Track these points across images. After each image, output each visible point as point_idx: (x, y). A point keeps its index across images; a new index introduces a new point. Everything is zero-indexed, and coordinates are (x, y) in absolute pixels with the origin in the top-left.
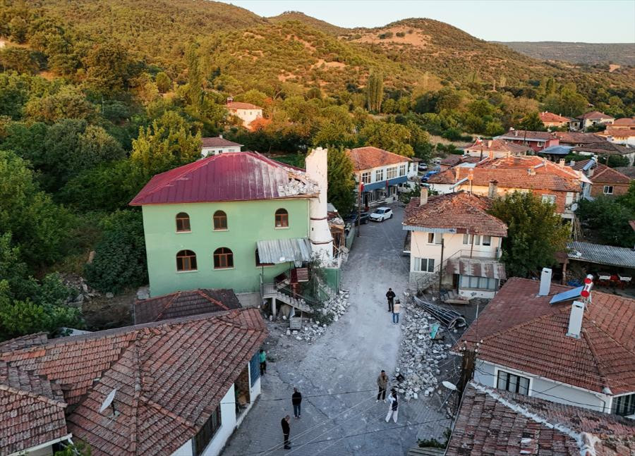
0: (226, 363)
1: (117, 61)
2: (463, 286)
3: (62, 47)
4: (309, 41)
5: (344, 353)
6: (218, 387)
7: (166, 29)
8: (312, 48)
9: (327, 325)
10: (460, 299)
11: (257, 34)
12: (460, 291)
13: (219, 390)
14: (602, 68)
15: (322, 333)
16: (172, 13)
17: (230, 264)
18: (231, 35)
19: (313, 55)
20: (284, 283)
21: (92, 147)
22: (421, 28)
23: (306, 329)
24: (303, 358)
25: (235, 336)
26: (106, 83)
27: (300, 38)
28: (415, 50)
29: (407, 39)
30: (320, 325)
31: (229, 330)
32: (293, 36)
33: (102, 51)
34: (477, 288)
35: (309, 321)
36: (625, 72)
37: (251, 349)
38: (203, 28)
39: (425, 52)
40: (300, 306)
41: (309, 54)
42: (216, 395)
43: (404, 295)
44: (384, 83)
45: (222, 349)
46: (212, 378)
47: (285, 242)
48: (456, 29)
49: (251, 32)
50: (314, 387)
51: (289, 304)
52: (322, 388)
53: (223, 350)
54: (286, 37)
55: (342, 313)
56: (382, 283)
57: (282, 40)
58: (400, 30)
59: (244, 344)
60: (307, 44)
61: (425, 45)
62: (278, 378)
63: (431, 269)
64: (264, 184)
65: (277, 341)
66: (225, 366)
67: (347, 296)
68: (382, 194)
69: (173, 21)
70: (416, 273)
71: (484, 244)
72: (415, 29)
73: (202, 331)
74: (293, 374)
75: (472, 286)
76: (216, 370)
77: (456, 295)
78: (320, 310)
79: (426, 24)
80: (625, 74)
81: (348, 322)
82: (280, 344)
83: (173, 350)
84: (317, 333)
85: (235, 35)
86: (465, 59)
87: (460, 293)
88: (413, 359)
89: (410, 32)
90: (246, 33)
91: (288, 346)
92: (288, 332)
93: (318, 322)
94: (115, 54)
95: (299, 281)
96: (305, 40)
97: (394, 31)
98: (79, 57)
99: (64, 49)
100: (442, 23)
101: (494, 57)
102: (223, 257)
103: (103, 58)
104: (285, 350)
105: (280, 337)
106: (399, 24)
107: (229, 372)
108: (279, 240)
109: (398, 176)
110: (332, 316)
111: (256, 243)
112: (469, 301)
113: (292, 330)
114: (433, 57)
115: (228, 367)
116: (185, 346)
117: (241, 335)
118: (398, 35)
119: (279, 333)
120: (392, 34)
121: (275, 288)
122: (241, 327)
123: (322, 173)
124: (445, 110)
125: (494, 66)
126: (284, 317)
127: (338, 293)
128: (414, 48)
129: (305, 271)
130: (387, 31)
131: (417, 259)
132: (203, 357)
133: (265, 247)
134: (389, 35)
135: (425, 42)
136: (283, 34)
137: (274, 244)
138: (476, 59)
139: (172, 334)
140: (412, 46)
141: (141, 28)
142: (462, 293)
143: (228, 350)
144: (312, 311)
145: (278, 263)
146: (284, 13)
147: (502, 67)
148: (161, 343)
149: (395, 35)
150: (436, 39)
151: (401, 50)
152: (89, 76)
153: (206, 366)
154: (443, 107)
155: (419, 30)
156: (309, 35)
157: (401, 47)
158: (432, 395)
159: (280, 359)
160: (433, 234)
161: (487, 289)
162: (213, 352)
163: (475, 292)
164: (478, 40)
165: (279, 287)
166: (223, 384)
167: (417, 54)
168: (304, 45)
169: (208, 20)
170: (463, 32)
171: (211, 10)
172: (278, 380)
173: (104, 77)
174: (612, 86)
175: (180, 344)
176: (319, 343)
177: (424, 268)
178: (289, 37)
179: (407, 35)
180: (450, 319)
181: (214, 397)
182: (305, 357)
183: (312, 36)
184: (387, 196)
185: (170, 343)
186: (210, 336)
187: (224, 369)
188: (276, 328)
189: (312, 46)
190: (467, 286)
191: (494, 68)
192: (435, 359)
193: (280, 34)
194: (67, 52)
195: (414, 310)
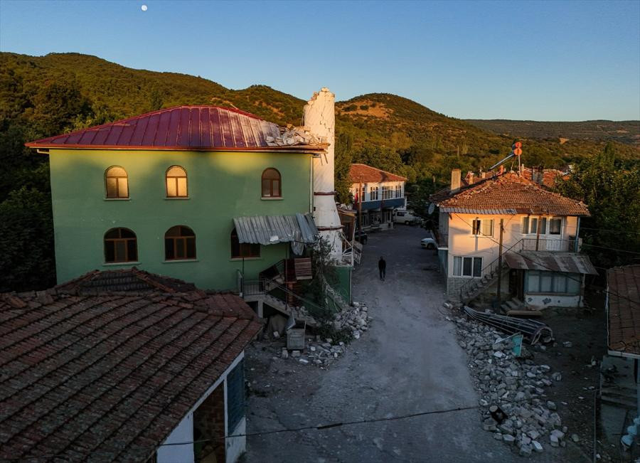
0: (176, 367)
1: (70, 98)
2: (530, 289)
3: (10, 85)
4: (277, 107)
5: (384, 380)
6: (151, 416)
7: (132, 95)
8: (280, 113)
9: (346, 343)
10: (527, 309)
11: (225, 100)
12: (527, 297)
13: (153, 421)
14: (553, 141)
15: (339, 354)
16: (140, 83)
17: (191, 253)
18: (199, 100)
19: (281, 120)
20: (275, 281)
21: (13, 144)
22: (383, 102)
23: (313, 349)
24: (316, 389)
25: (199, 323)
26: (56, 120)
27: (268, 104)
28: (379, 121)
29: (371, 112)
30: (333, 344)
31: (184, 314)
32: (261, 102)
33: (54, 86)
34: (552, 293)
35: (315, 340)
36: (575, 144)
37: (230, 345)
38: (171, 97)
39: (388, 123)
40: (301, 315)
41: (278, 119)
42: (141, 434)
43: (446, 307)
44: (354, 144)
45: (168, 341)
46: (137, 395)
47: (276, 219)
48: (416, 103)
49: (219, 97)
50: (346, 436)
51: (284, 312)
52: (361, 437)
53: (172, 343)
54: (254, 103)
55: (364, 328)
56: (408, 295)
57: (250, 106)
58: (364, 103)
59: (215, 337)
60: (275, 110)
61: (388, 117)
62: (277, 422)
63: (478, 273)
64: (245, 134)
65: (268, 367)
66: (172, 373)
67: (365, 309)
68: (376, 219)
69: (140, 88)
70: (456, 280)
71: (552, 233)
72: (377, 103)
73: (125, 310)
74: (302, 415)
75: (543, 290)
76: (150, 378)
77: (519, 303)
78: (331, 323)
79: (388, 99)
80: (575, 146)
81: (376, 340)
82: (273, 370)
83: (46, 337)
84: (332, 354)
85: (202, 99)
86: (427, 129)
87: (527, 300)
88: (503, 385)
89: (373, 106)
90: (214, 99)
91: (287, 373)
92: (285, 353)
93: (330, 340)
94: (69, 91)
95: (298, 278)
96: (273, 106)
97: (358, 104)
98: (28, 96)
99: (13, 87)
100: (403, 98)
101: (454, 127)
102: (181, 241)
103: (54, 94)
104: (283, 379)
105: (273, 360)
106: (362, 98)
107: (182, 385)
108: (267, 217)
109: (394, 198)
110: (349, 331)
111: (233, 220)
112: (541, 311)
113: (290, 351)
114: (396, 127)
115: (180, 373)
116: (80, 330)
117: (209, 324)
118: (362, 108)
119: (270, 355)
120: (356, 106)
121: (262, 288)
122: (210, 312)
123: (328, 126)
124: (418, 163)
125: (455, 136)
126: (276, 334)
127: (352, 305)
128: (378, 119)
129: (307, 263)
130: (351, 104)
131: (457, 259)
132: (122, 354)
133: (246, 225)
134: (354, 108)
135: (387, 115)
136: (251, 100)
137: (260, 221)
138: (437, 129)
139: (54, 308)
140: (376, 118)
141: (106, 93)
142: (530, 300)
143: (181, 344)
144: (319, 325)
145: (268, 243)
146: (252, 87)
147: (463, 137)
148: (19, 322)
149: (359, 108)
150: (398, 112)
151: (366, 121)
152: (38, 113)
153: (124, 371)
154: (416, 161)
155: (382, 104)
156: (277, 101)
157: (366, 118)
158: (564, 444)
159: (276, 393)
160: (479, 222)
161: (565, 293)
162: (147, 345)
163: (548, 297)
164: (437, 114)
165: (269, 288)
166: (166, 409)
167: (381, 125)
168: (272, 111)
169: (175, 91)
170: (422, 107)
171: (179, 81)
172: (277, 426)
173: (54, 114)
174: (566, 154)
175: (68, 326)
176: (337, 368)
177: (467, 272)
178: (257, 103)
179: (370, 108)
180: (532, 331)
181: (136, 440)
182: (320, 387)
183: (280, 103)
184: (382, 221)
185: (44, 324)
186: (143, 318)
187: (170, 377)
188: (264, 349)
189: (281, 111)
190: (537, 289)
191: (455, 138)
192: (536, 386)
193: (248, 100)
194: (15, 90)
195: (467, 324)
